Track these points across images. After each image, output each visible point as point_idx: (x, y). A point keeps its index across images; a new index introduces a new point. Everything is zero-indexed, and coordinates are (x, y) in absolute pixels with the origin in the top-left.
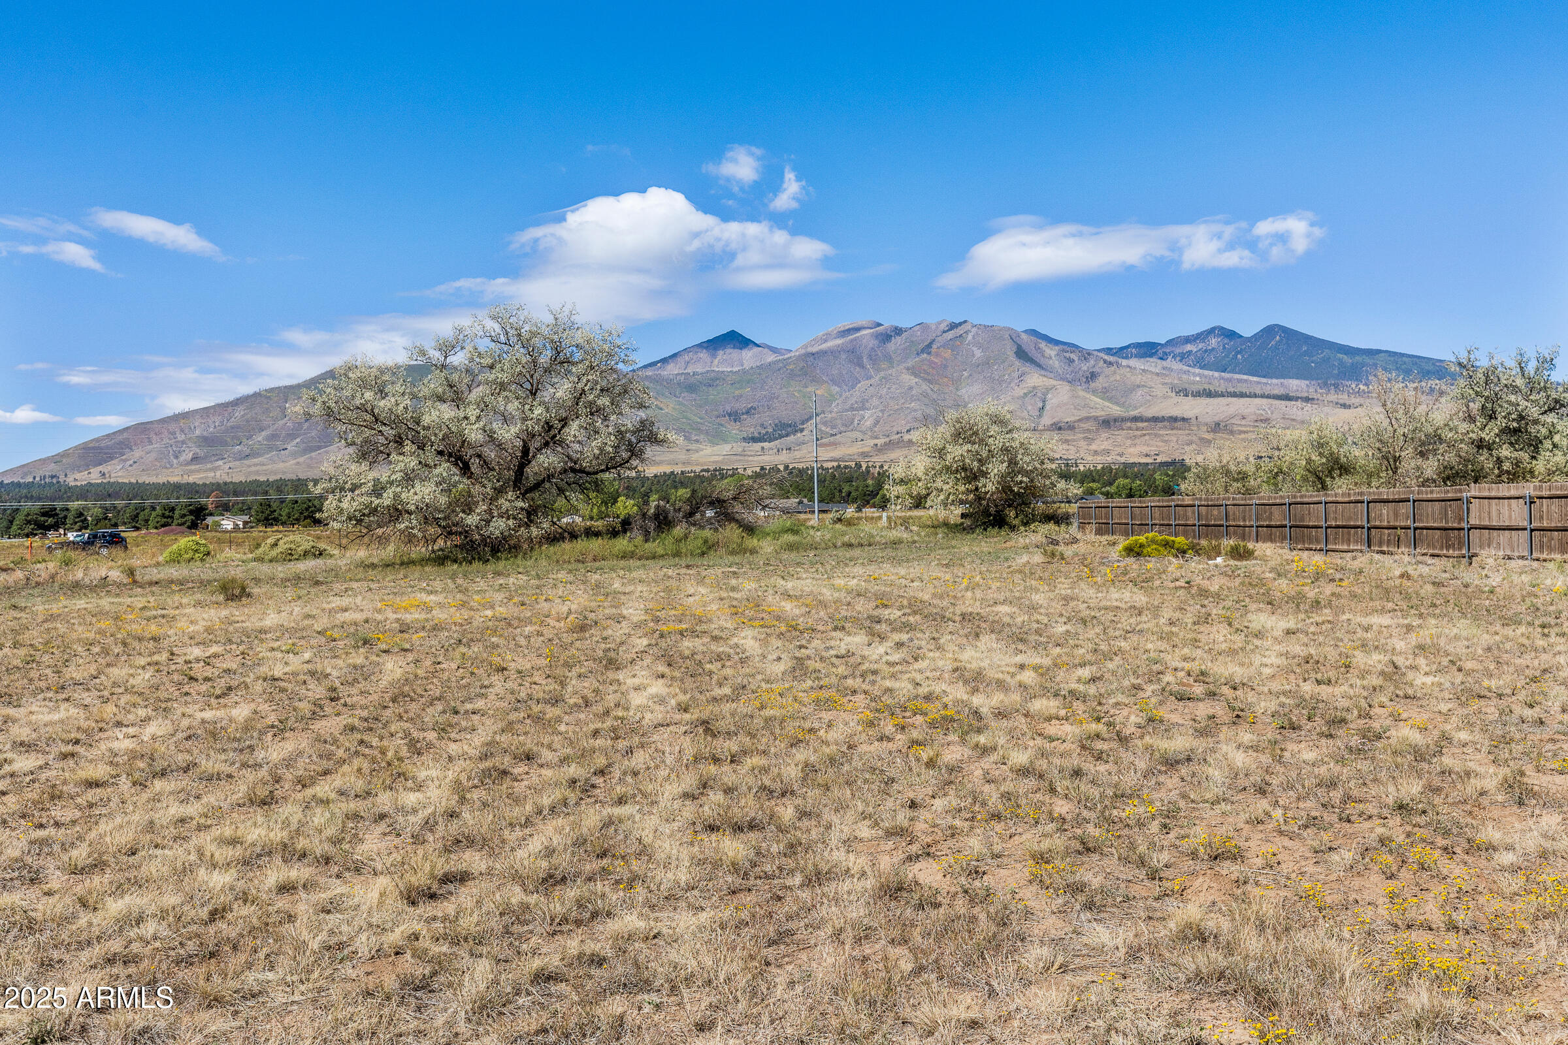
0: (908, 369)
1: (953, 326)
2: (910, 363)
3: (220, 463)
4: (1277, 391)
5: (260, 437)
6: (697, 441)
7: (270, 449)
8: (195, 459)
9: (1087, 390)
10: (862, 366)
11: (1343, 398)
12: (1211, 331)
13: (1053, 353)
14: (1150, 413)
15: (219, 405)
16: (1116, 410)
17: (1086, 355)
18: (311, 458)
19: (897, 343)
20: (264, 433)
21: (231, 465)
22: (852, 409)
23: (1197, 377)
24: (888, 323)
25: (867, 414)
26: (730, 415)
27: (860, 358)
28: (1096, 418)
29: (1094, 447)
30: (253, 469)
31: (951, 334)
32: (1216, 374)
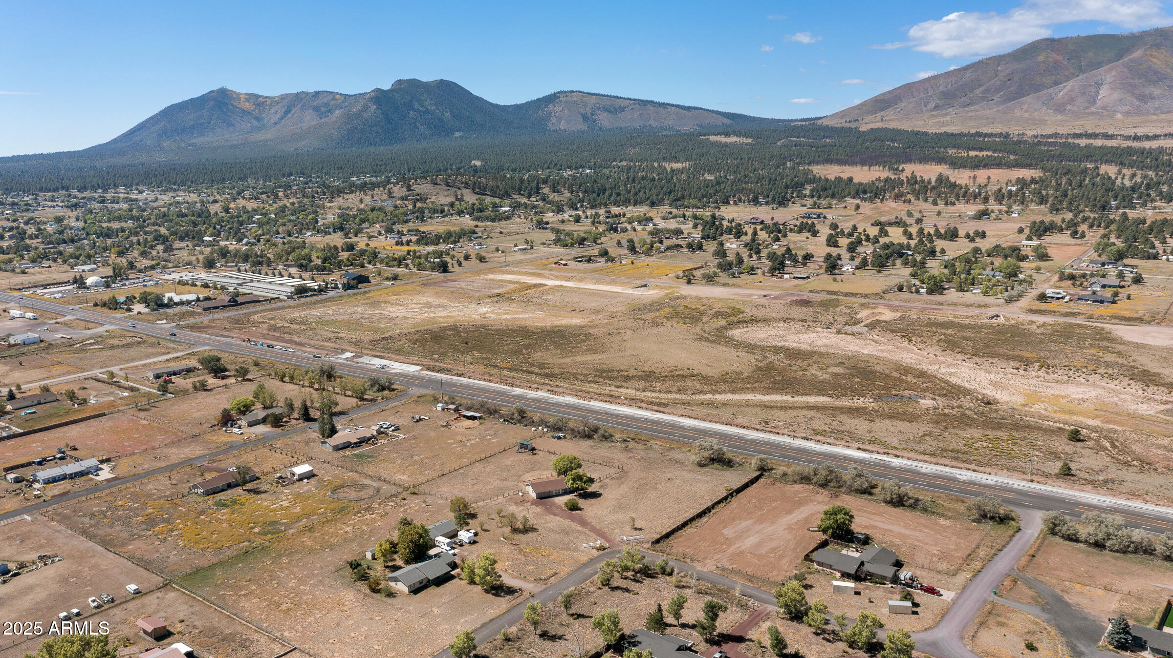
3: (951, 109)
5: (978, 92)
7: (984, 98)
8: (936, 107)
18: (1007, 107)
20: (981, 89)
21: (956, 111)
30: (970, 114)
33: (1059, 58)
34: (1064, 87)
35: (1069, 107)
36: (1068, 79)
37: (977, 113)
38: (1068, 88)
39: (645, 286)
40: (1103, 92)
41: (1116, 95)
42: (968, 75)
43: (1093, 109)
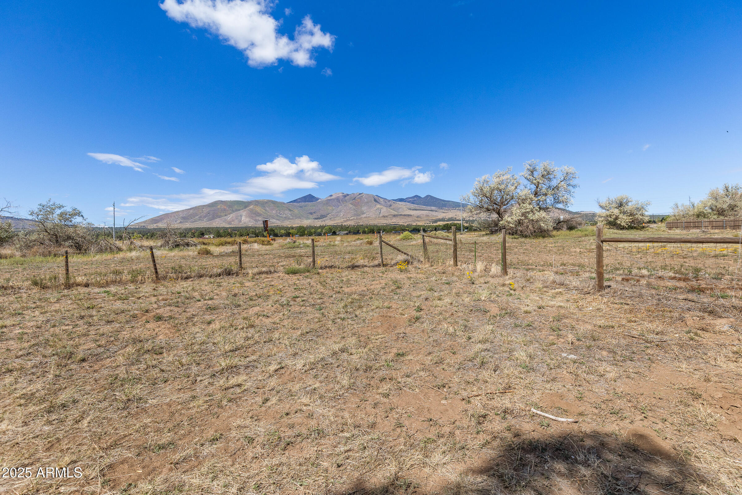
1: (360, 194)
2: (351, 202)
3: (187, 223)
4: (431, 209)
6: (303, 219)
7: (200, 220)
8: (181, 222)
9: (390, 209)
10: (340, 203)
11: (443, 211)
12: (415, 196)
13: (382, 201)
14: (403, 214)
16: (396, 213)
17: (389, 201)
18: (210, 222)
19: (348, 197)
20: (198, 216)
21: (190, 224)
22: (338, 212)
23: (413, 206)
24: (345, 193)
25: (341, 213)
26: (310, 213)
27: (339, 201)
28: (392, 215)
29: (392, 221)
31: (360, 196)
32: (417, 206)
33: (225, 207)
35: (233, 223)
36: (230, 214)
38: (231, 216)
40: (243, 218)
41: (248, 219)
42: (191, 211)
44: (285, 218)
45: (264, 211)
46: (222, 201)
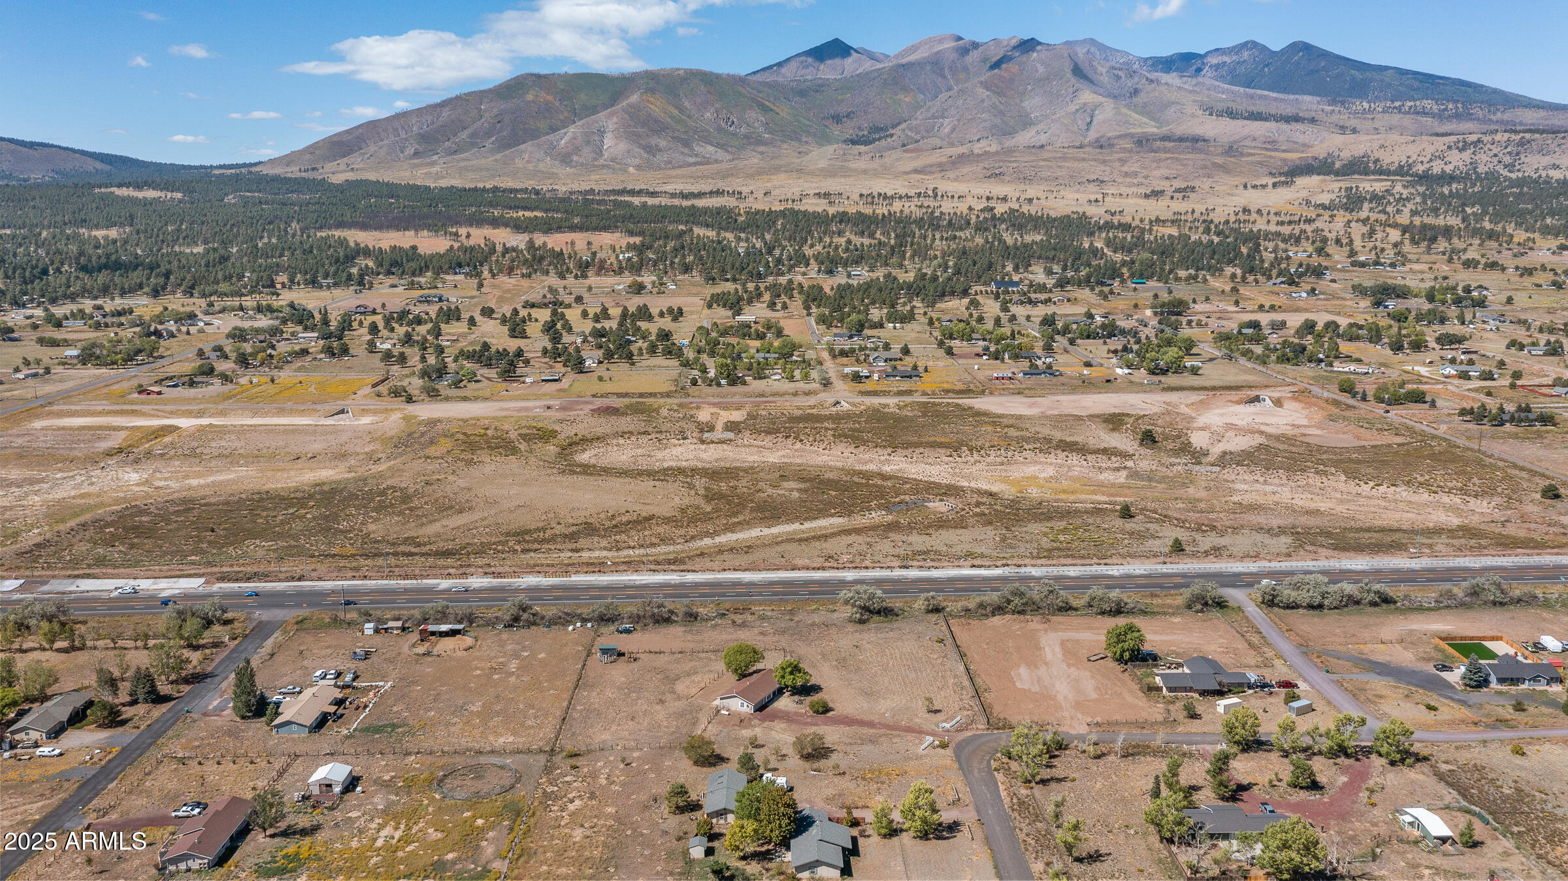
0: (981, 83)
2: (984, 77)
3: (435, 157)
4: (1289, 111)
5: (464, 135)
6: (806, 142)
7: (474, 144)
8: (416, 154)
9: (1128, 106)
10: (944, 77)
12: (1244, 45)
13: (1104, 70)
14: (1178, 131)
15: (429, 106)
16: (1151, 128)
17: (1133, 66)
18: (506, 156)
19: (974, 56)
20: (467, 132)
21: (444, 160)
22: (934, 117)
23: (1224, 93)
24: (969, 37)
25: (946, 121)
26: (833, 118)
27: (942, 69)
28: (1132, 135)
29: (1125, 169)
30: (462, 164)
32: (1242, 90)
33: (550, 98)
34: (565, 134)
35: (575, 158)
36: (566, 124)
37: (471, 163)
38: (570, 134)
39: (342, 412)
40: (608, 141)
41: (623, 146)
42: (446, 113)
43: (601, 162)
44: (746, 137)
45: (675, 112)
46: (538, 76)
